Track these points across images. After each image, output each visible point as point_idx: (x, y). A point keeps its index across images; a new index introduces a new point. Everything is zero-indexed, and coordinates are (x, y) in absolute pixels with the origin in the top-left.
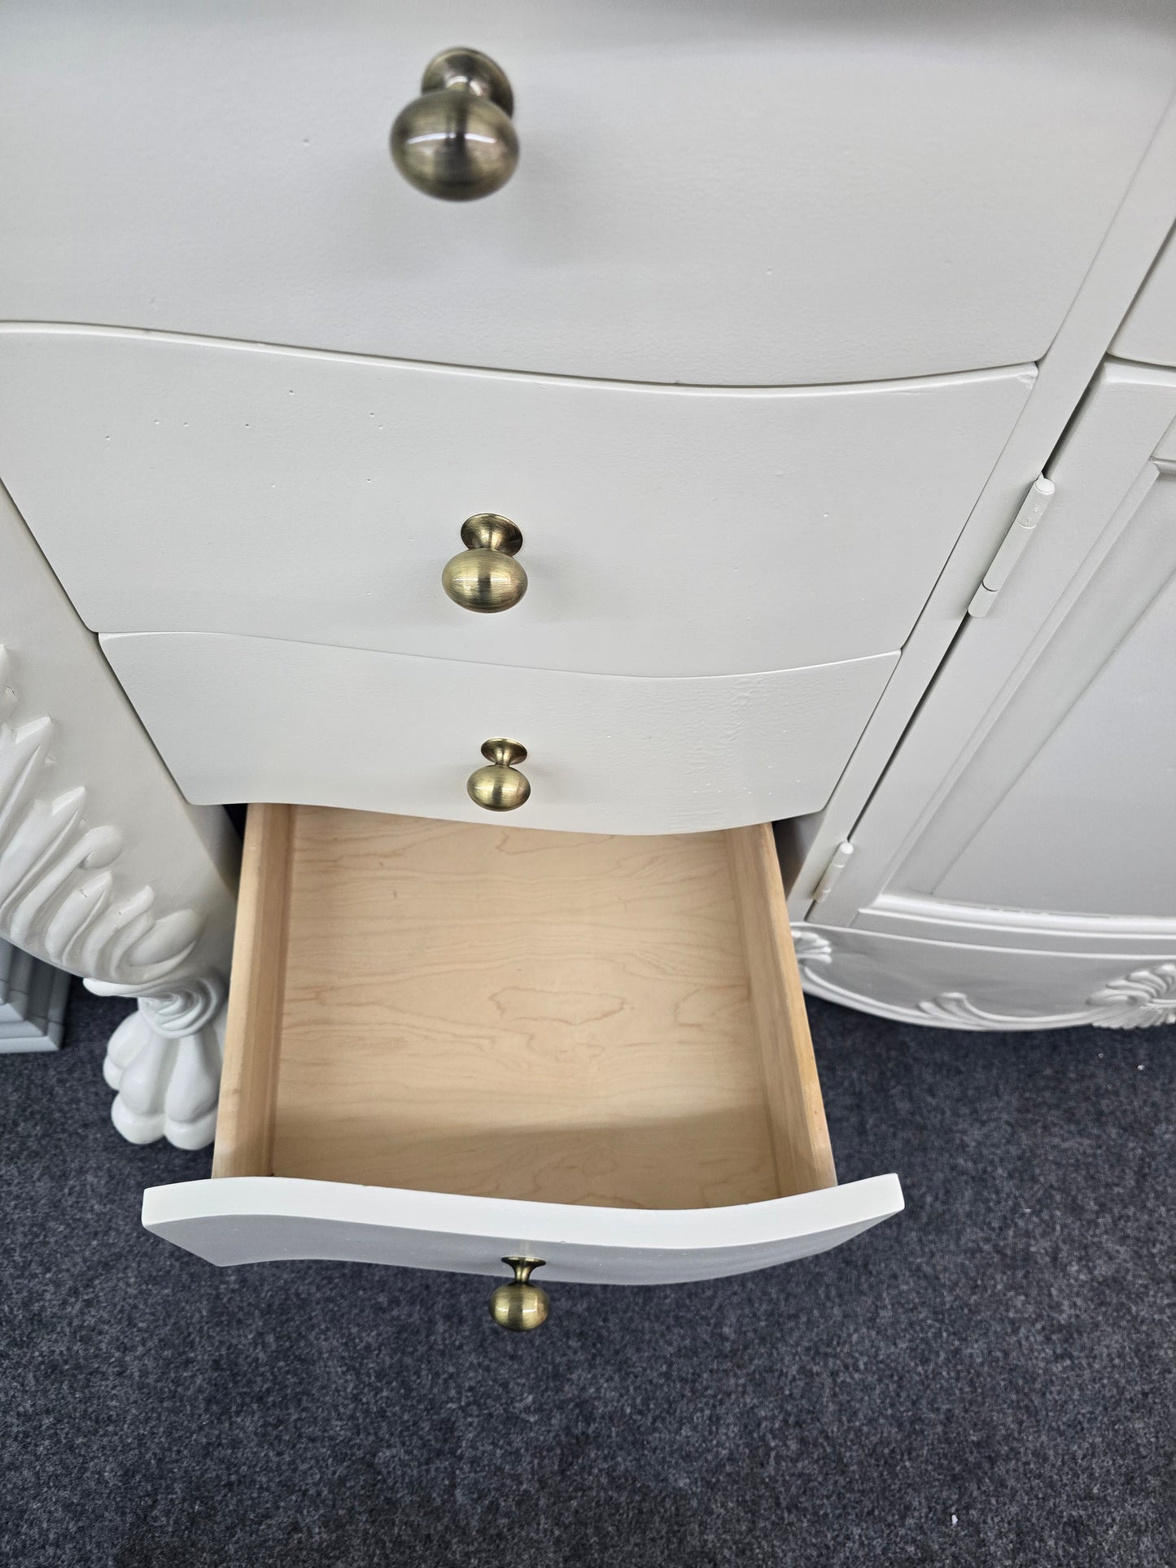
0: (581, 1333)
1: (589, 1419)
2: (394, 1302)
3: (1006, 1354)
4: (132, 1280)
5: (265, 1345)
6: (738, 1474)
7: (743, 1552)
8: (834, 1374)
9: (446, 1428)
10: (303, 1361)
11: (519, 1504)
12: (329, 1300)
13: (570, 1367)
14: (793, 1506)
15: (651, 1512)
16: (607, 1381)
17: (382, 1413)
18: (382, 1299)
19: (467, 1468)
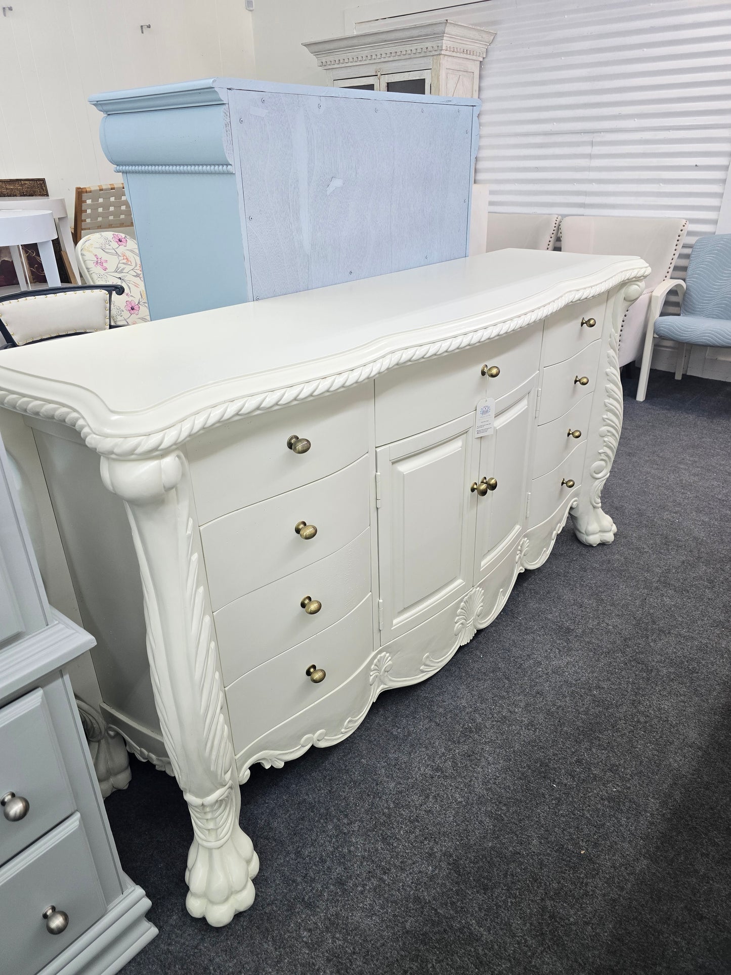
0: (425, 838)
1: (451, 856)
2: (364, 886)
3: (524, 741)
4: (270, 970)
5: (338, 939)
6: (500, 828)
7: (522, 843)
8: (494, 783)
9: (417, 900)
10: (356, 929)
11: (458, 895)
12: (344, 906)
13: (432, 849)
14: (520, 821)
15: (491, 859)
16: (445, 842)
17: (394, 916)
18: (360, 889)
19: (434, 902)
